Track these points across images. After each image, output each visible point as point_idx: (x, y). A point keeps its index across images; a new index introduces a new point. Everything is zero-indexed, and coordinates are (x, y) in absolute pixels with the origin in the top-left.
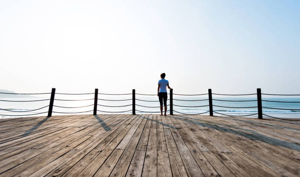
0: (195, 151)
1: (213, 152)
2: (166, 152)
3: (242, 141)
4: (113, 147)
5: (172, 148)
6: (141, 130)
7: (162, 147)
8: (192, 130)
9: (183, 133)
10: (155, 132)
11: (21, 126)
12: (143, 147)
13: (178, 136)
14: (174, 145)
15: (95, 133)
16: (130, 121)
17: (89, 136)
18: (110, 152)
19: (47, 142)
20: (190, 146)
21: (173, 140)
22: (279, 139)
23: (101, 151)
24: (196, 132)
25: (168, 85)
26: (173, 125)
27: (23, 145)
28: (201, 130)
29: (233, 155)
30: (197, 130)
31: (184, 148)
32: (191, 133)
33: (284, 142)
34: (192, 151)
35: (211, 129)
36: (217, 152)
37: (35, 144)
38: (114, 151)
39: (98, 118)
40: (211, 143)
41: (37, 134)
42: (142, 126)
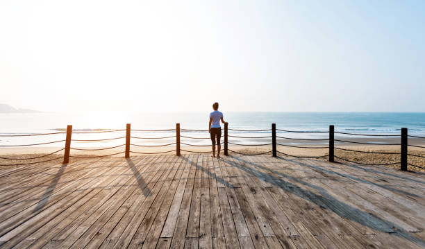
0: (257, 237)
1: (278, 237)
2: (223, 241)
3: (310, 211)
4: (156, 234)
5: (230, 231)
6: (190, 192)
7: (217, 229)
8: (253, 190)
9: (242, 197)
10: (207, 197)
11: (31, 188)
12: (195, 231)
13: (236, 205)
14: (232, 226)
15: (131, 201)
16: (174, 172)
17: (124, 210)
18: (155, 243)
19: (70, 226)
20: (251, 226)
21: (230, 214)
22: (352, 205)
23: (143, 243)
24: (258, 195)
25: (222, 119)
26: (228, 179)
27: (39, 234)
28: (263, 190)
29: (301, 242)
30: (259, 189)
31: (244, 231)
32: (250, 196)
33: (357, 211)
34: (253, 236)
35: (275, 188)
36: (282, 236)
37: (54, 231)
38: (159, 243)
39: (132, 165)
40: (275, 218)
41: (54, 207)
42: (191, 184)
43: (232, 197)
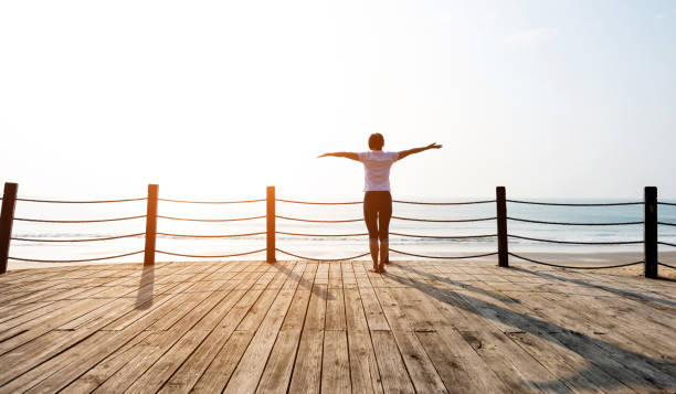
13: (429, 380)
15: (116, 364)
24: (490, 352)
28: (501, 339)
30: (488, 337)
32: (466, 353)
42: (295, 321)
43: (414, 357)
